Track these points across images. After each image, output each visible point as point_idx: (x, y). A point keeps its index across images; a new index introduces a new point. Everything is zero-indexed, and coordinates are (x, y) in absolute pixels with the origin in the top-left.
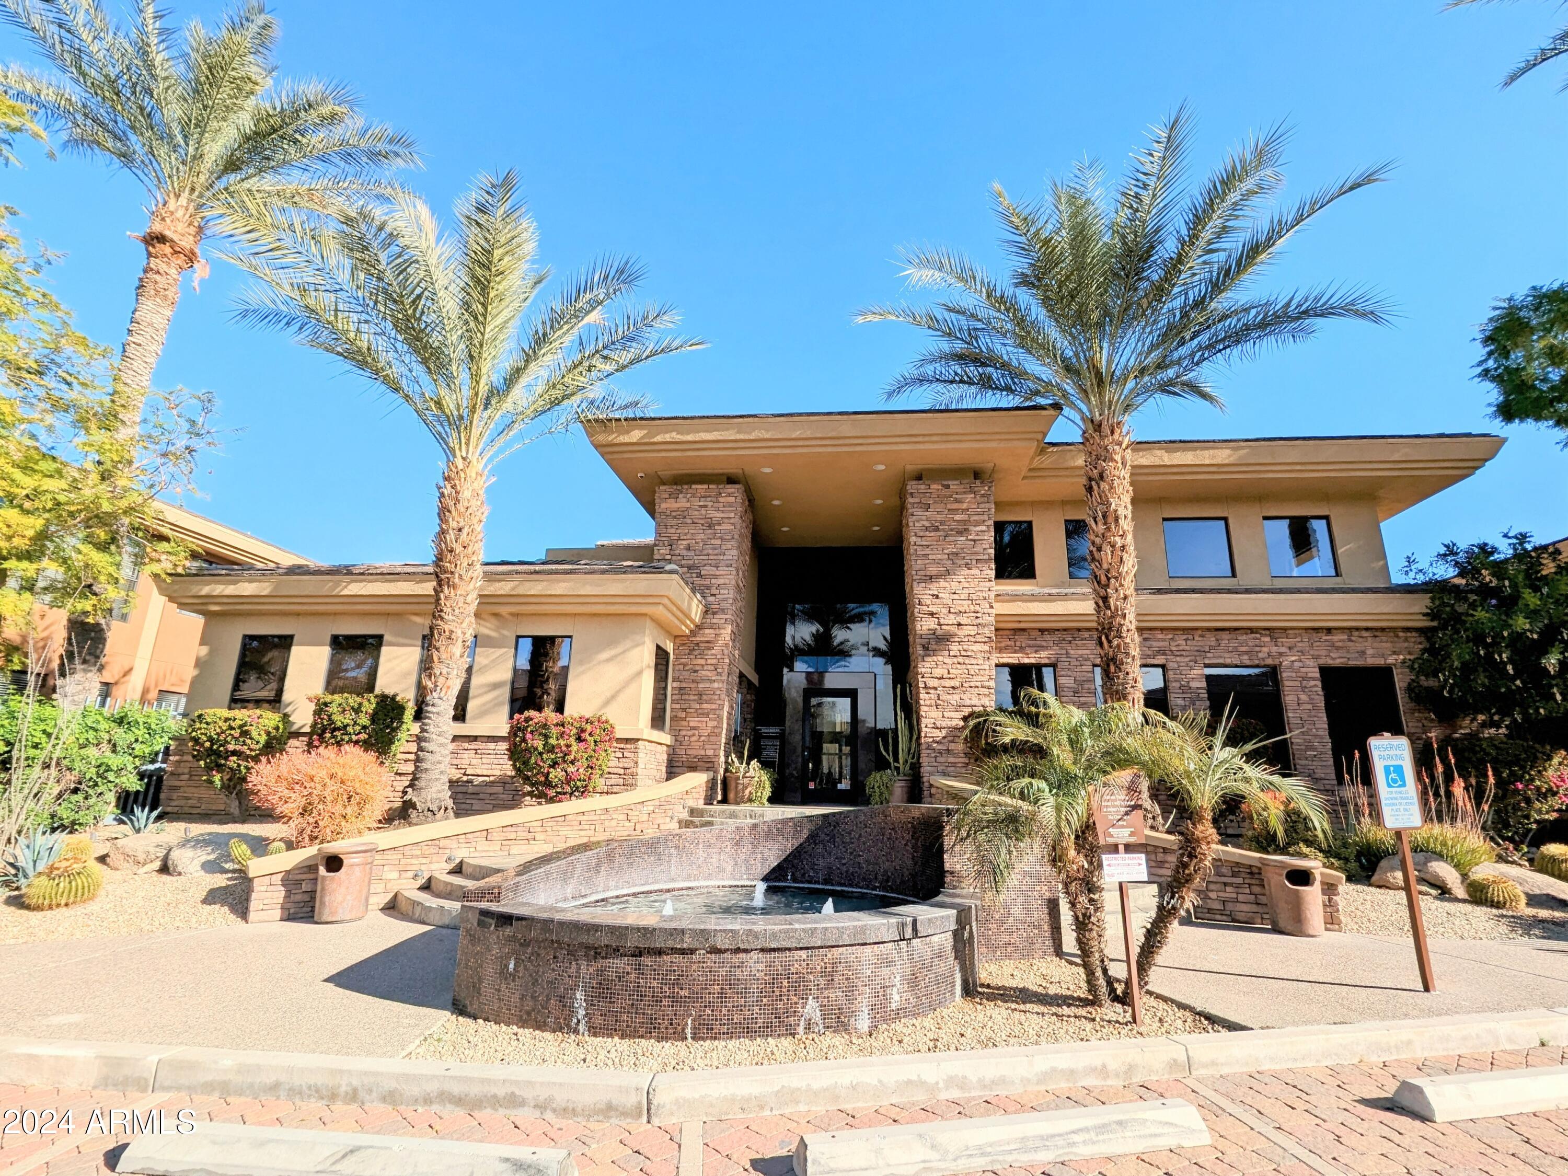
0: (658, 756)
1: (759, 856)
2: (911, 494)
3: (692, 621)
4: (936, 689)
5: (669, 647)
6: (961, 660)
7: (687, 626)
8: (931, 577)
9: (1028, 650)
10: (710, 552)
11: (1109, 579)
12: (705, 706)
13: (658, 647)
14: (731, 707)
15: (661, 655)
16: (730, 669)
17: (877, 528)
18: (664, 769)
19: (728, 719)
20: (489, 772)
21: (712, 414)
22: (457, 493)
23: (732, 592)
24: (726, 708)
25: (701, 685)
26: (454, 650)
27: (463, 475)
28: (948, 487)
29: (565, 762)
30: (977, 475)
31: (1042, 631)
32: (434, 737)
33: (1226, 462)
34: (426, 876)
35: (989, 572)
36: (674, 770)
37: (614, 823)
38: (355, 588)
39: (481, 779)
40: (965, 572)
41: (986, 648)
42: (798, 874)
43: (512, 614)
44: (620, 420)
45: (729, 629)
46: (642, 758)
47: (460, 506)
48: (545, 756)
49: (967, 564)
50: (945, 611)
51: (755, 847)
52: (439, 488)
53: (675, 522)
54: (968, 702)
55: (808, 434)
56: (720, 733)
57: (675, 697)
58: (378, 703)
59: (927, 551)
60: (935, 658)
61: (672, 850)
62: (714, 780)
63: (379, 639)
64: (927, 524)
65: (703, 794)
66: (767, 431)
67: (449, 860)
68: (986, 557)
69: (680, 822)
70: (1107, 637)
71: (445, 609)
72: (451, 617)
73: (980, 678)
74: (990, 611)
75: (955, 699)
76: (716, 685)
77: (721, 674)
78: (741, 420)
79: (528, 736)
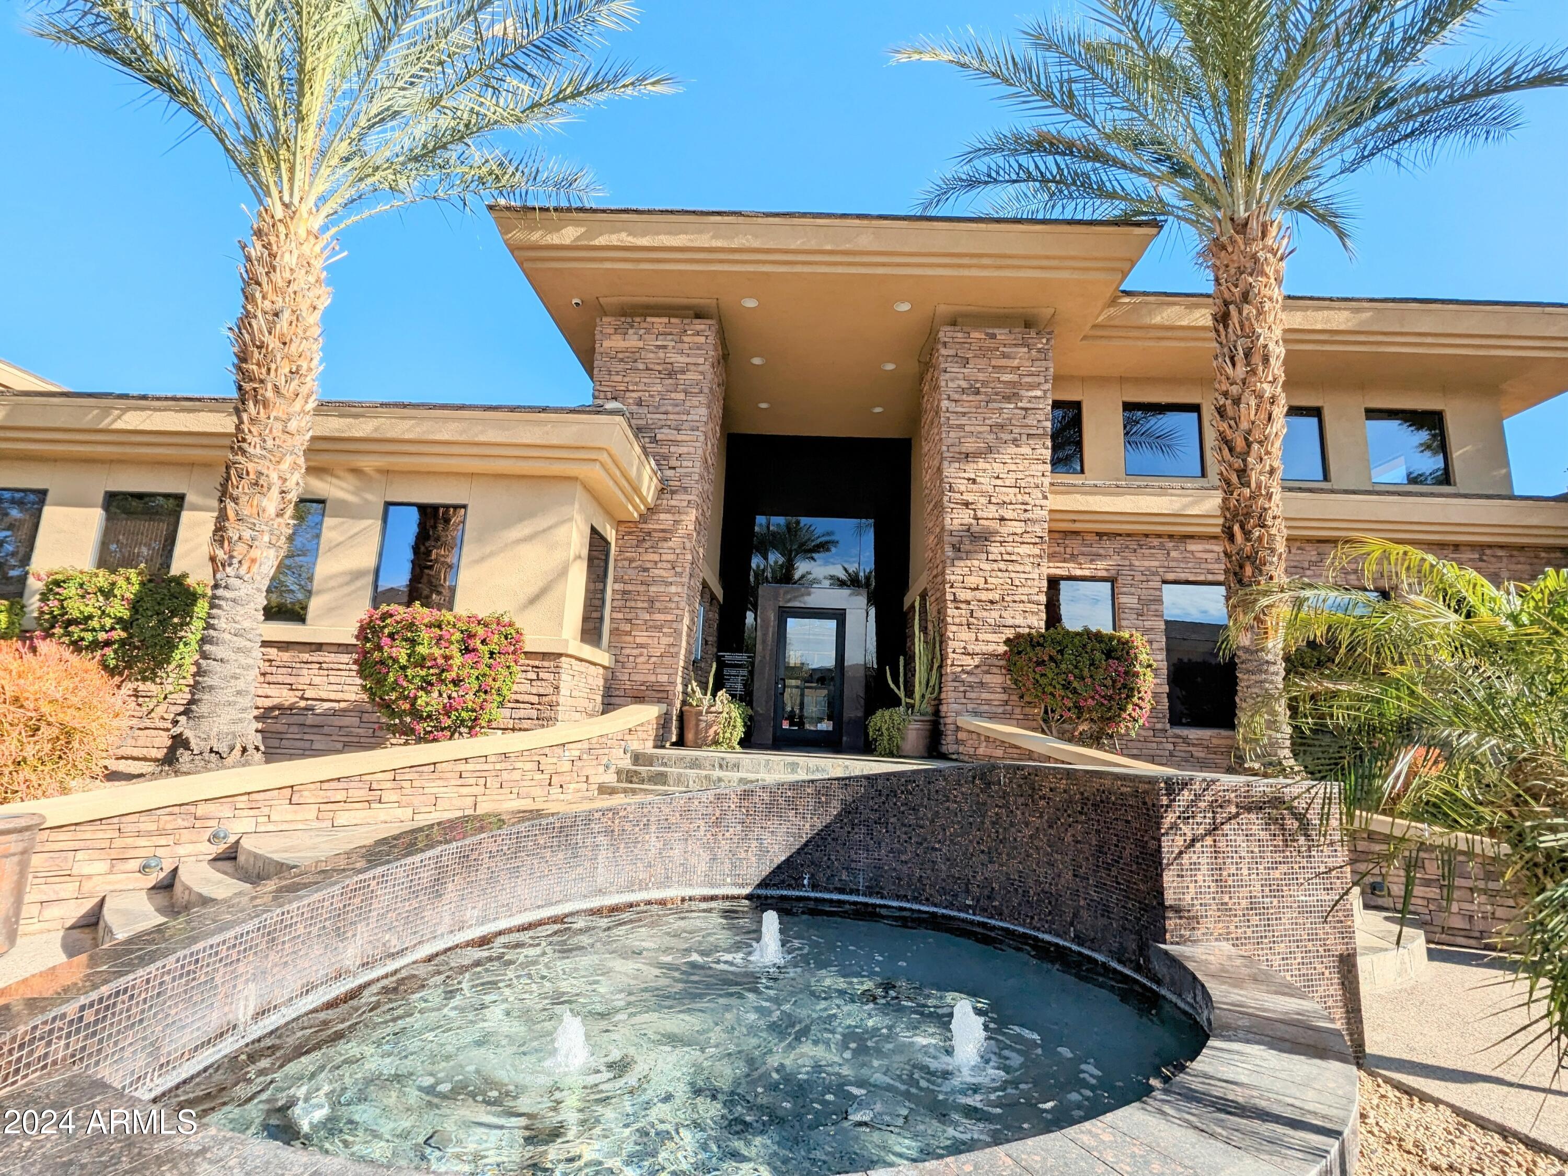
0: (590, 680)
1: (754, 844)
2: (945, 344)
3: (643, 499)
4: (968, 603)
5: (611, 534)
6: (1002, 565)
7: (636, 507)
8: (967, 455)
9: (1081, 559)
10: (670, 408)
11: (1249, 445)
12: (657, 616)
13: (593, 530)
14: (692, 620)
15: (597, 542)
16: (692, 569)
17: (878, 410)
18: (599, 699)
19: (689, 636)
20: (339, 696)
21: (679, 208)
22: (273, 256)
23: (698, 464)
24: (686, 621)
25: (653, 589)
26: (265, 503)
27: (282, 229)
28: (993, 336)
29: (443, 681)
30: (1028, 324)
31: (1100, 535)
32: (227, 636)
33: (1342, 327)
34: (168, 867)
35: (1044, 451)
36: (613, 700)
37: (516, 775)
38: (133, 420)
39: (327, 705)
40: (1013, 450)
41: (1037, 551)
42: (822, 878)
43: (380, 471)
44: (548, 210)
45: (693, 514)
46: (566, 682)
47: (277, 277)
48: (409, 672)
49: (1015, 440)
50: (984, 500)
51: (747, 827)
52: (243, 247)
53: (621, 366)
54: (1010, 622)
55: (813, 245)
56: (678, 653)
57: (616, 603)
58: (142, 584)
59: (963, 421)
60: (969, 563)
61: (601, 839)
62: (667, 715)
63: (180, 499)
64: (964, 384)
65: (652, 733)
66: (756, 236)
67: (214, 838)
68: (1041, 431)
69: (619, 773)
70: (1242, 527)
71: (249, 437)
72: (258, 451)
73: (1026, 590)
74: (1044, 502)
75: (993, 616)
76: (673, 589)
77: (680, 575)
78: (718, 219)
79: (385, 641)
